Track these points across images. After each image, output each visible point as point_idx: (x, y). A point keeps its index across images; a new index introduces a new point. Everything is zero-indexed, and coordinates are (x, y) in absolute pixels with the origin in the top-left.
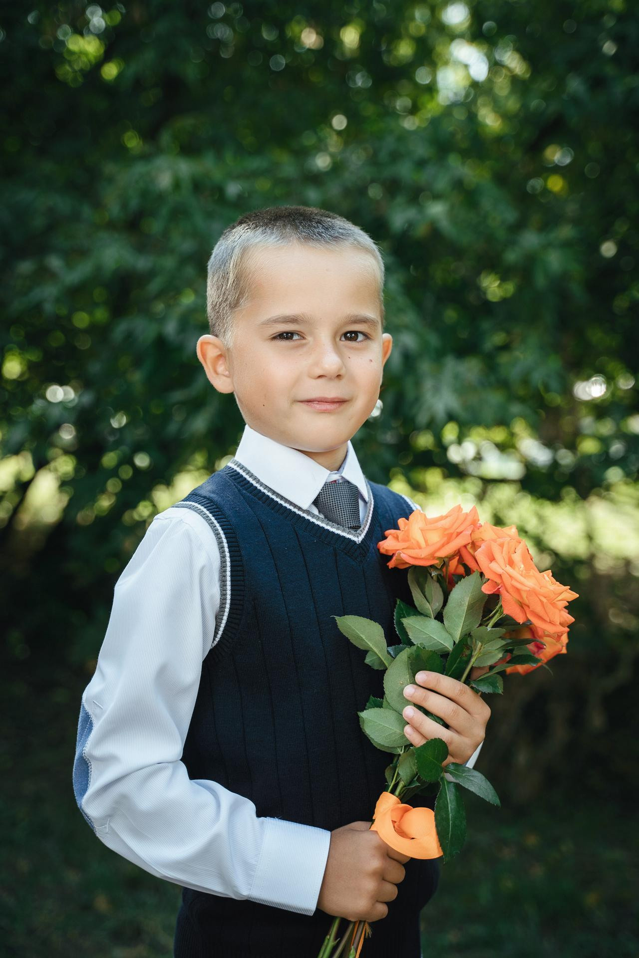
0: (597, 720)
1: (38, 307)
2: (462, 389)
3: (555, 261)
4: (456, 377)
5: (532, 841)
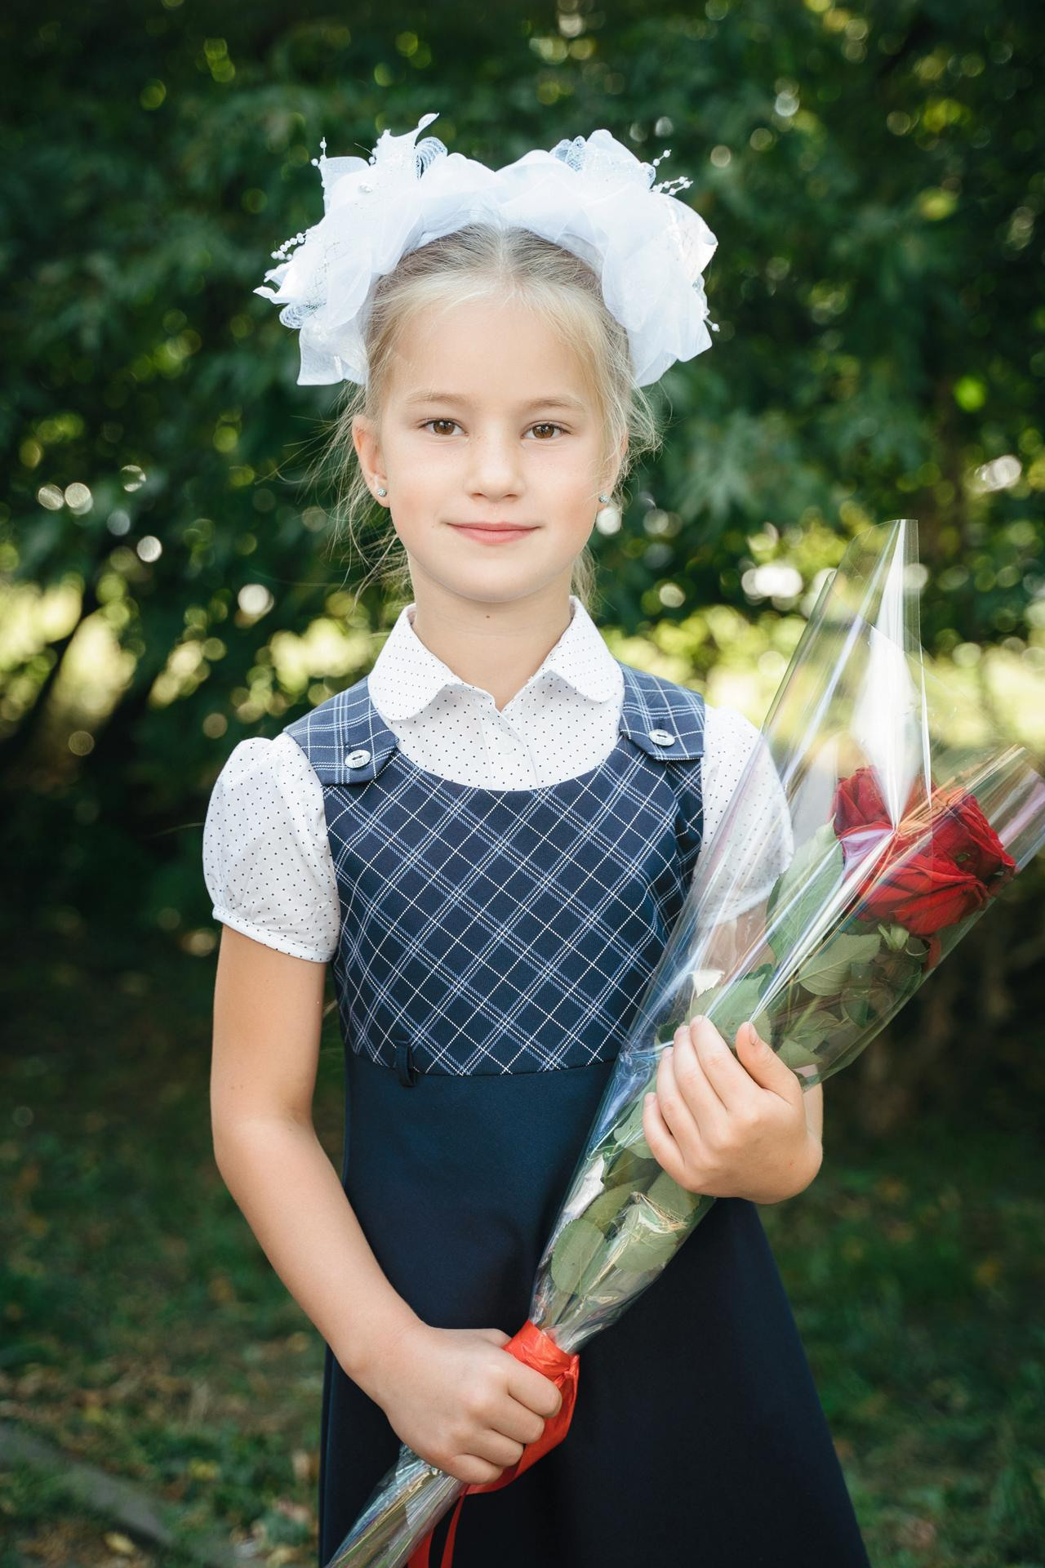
0: (997, 1004)
1: (71, 338)
2: (754, 464)
3: (914, 254)
4: (747, 445)
5: (894, 1192)
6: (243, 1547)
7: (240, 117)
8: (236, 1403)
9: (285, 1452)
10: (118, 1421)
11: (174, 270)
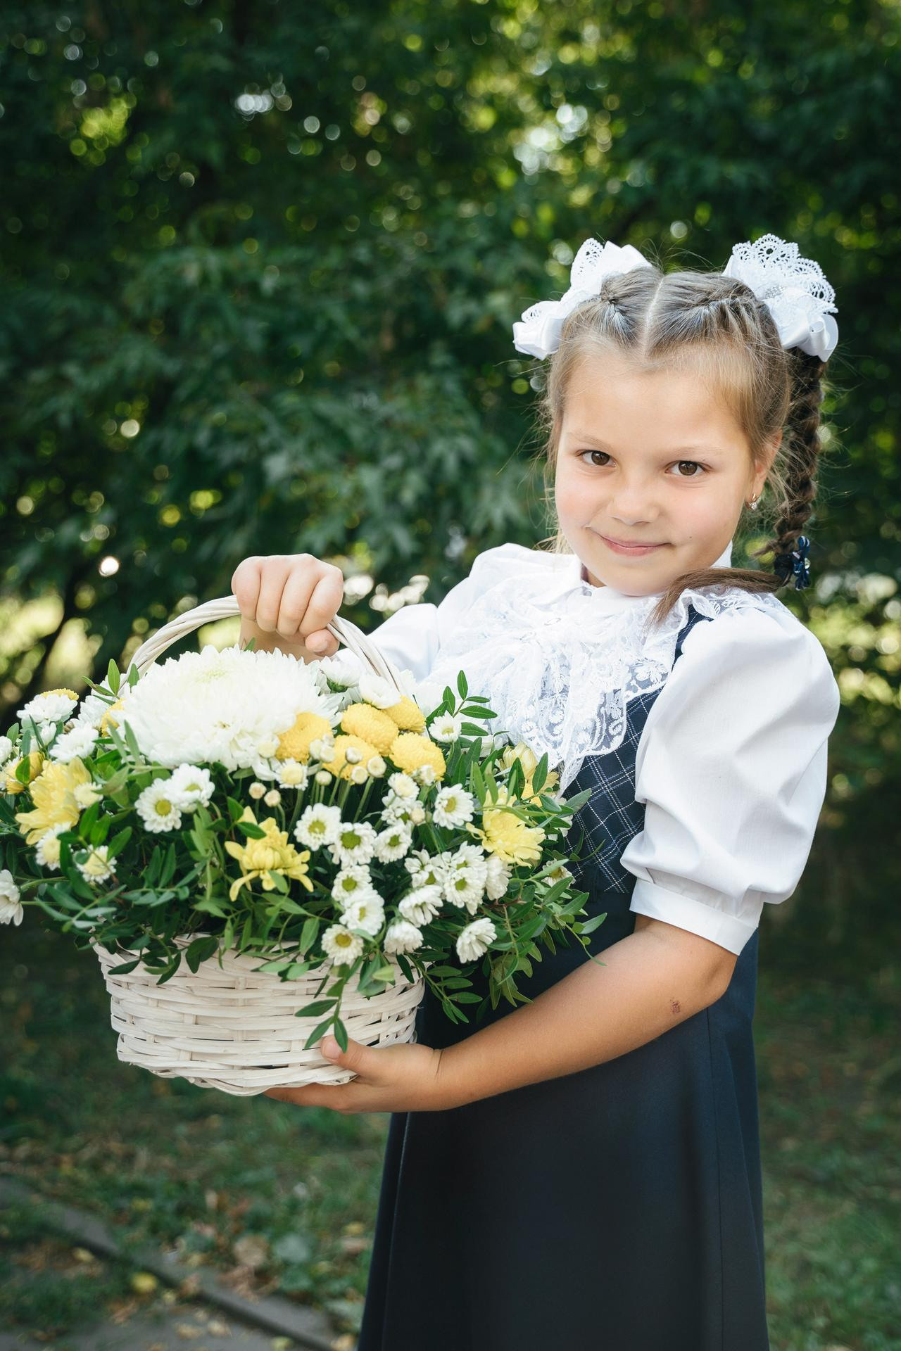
6: (169, 1255)
7: (165, 269)
8: (167, 1161)
9: (201, 1192)
10: (84, 1176)
11: (121, 373)
